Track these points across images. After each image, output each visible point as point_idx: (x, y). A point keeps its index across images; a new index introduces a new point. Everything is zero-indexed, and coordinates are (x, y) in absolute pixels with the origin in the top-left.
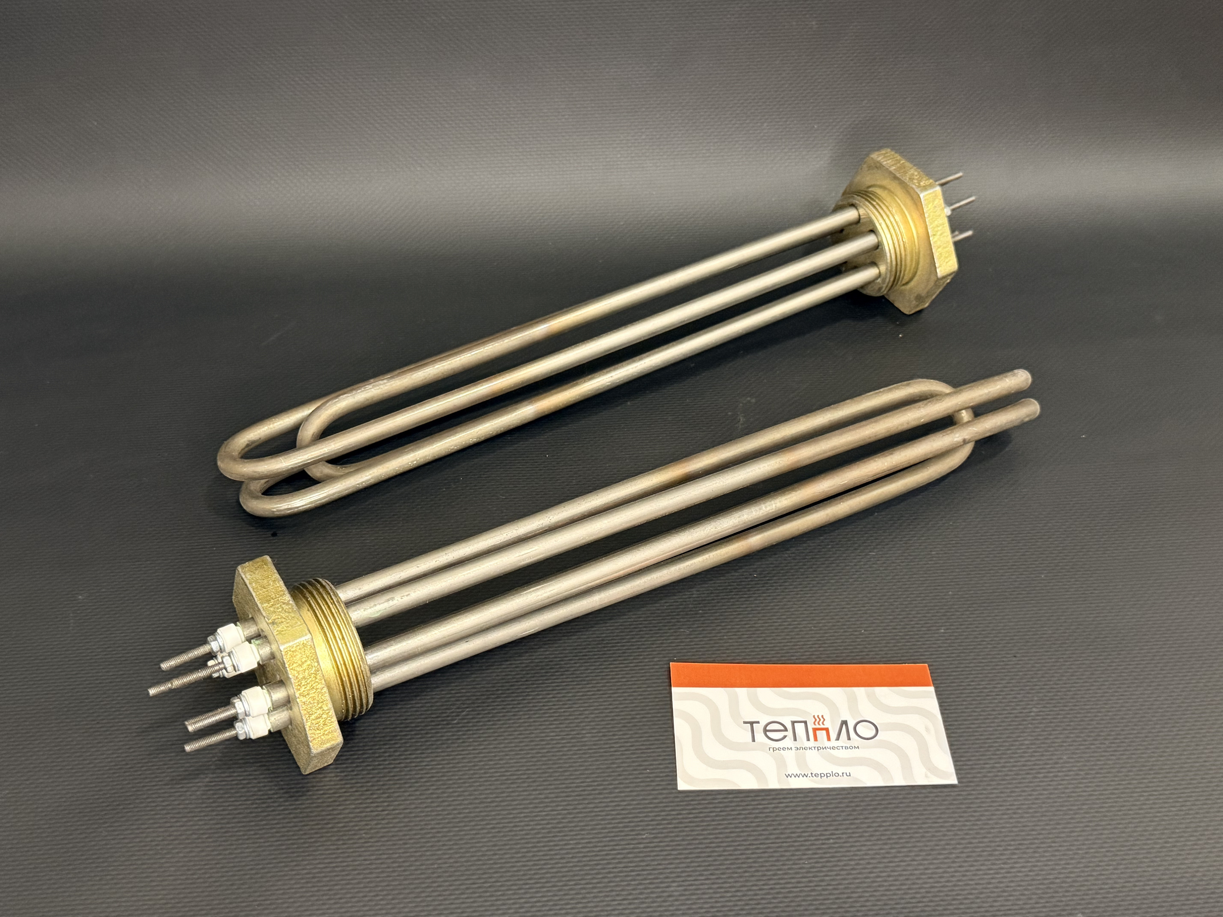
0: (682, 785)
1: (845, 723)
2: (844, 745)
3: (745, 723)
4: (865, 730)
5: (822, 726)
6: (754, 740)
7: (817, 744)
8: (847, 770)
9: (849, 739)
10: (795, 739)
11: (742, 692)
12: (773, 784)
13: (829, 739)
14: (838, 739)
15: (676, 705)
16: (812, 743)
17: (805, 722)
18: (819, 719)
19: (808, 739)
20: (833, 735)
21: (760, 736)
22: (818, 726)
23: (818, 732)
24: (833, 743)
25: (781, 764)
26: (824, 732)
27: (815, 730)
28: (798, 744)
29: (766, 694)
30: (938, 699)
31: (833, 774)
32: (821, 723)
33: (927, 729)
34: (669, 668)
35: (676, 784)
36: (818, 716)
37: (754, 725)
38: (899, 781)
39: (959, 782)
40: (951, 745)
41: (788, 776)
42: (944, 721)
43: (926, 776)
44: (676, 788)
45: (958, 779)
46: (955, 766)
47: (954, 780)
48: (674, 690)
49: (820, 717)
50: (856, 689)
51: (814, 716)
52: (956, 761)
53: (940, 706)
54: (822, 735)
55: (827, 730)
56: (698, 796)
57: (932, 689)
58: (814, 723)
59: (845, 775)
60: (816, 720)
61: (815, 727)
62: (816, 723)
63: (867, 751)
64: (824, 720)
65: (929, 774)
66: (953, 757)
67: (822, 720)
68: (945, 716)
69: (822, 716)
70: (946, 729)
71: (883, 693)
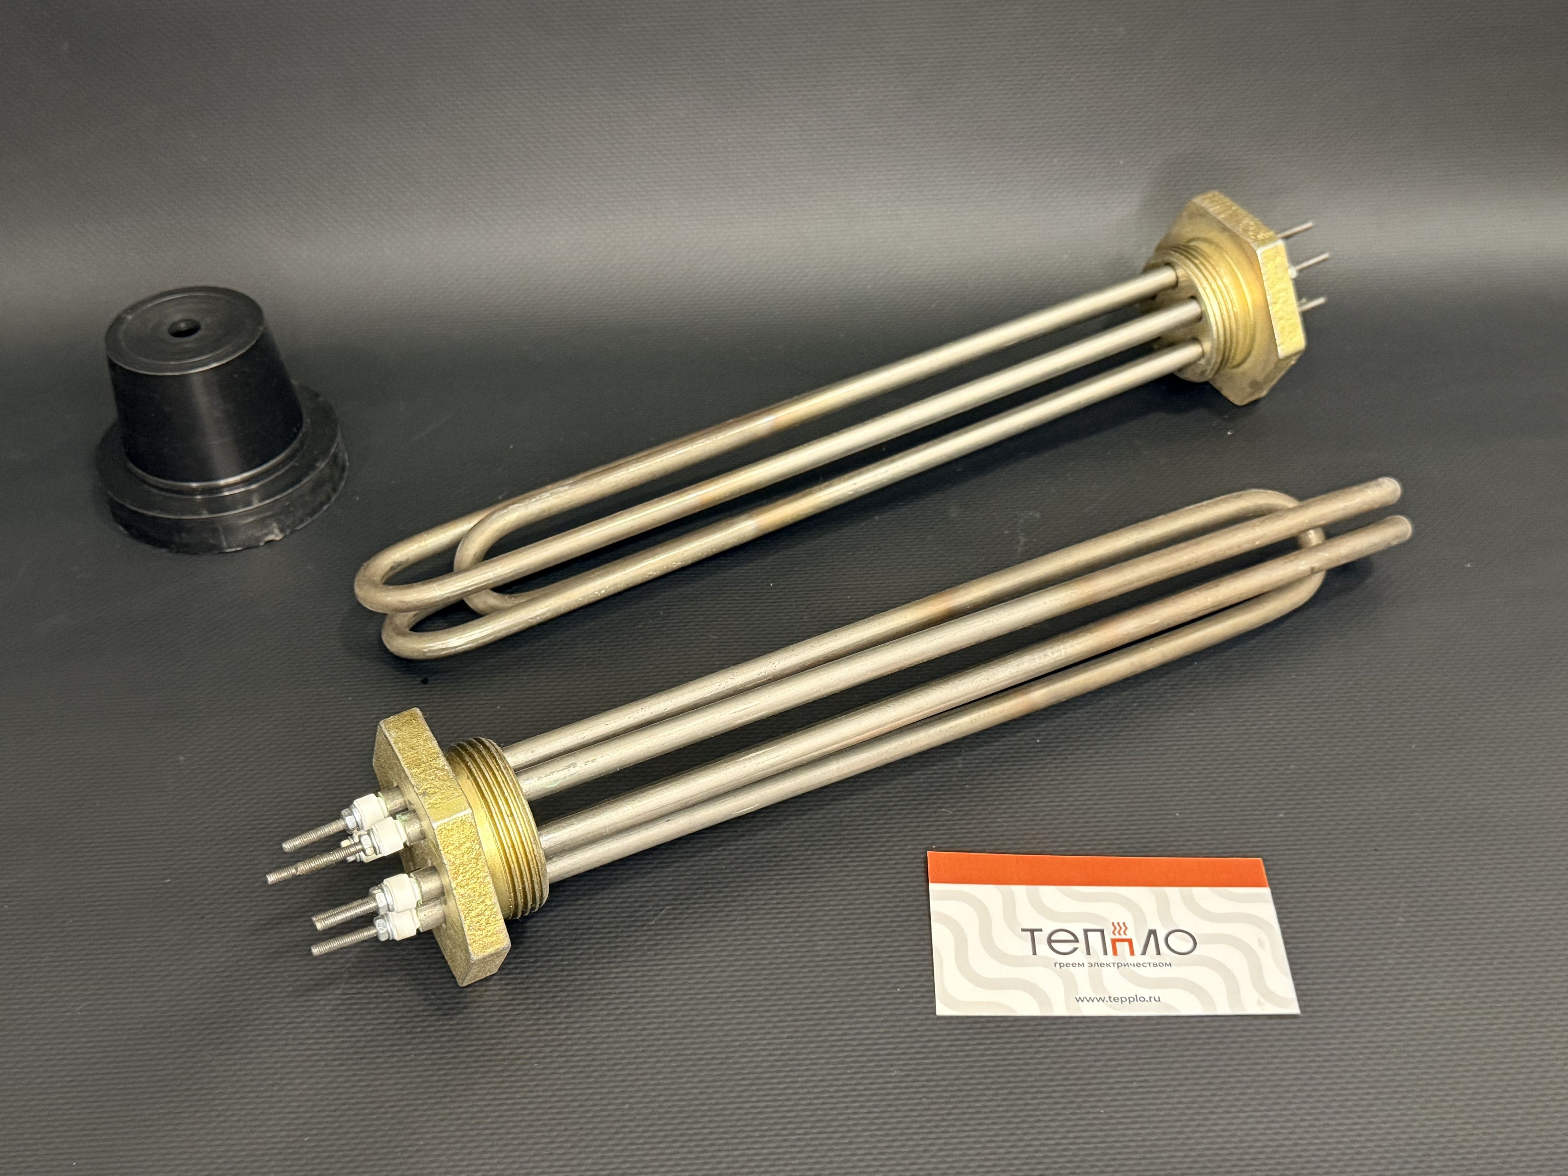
0: (942, 1010)
1: (1153, 932)
2: (1152, 961)
3: (1023, 930)
4: (1180, 943)
5: (1124, 937)
6: (1035, 953)
7: (1116, 959)
8: (1156, 993)
9: (1158, 953)
10: (1088, 953)
11: (1020, 891)
12: (1060, 1009)
13: (1132, 953)
14: (1144, 953)
15: (935, 906)
16: (1110, 958)
17: (1102, 931)
18: (1118, 927)
19: (1105, 953)
20: (1138, 948)
21: (1043, 948)
22: (1117, 937)
23: (1118, 944)
24: (1138, 958)
25: (1070, 984)
26: (1126, 944)
27: (1114, 941)
28: (1093, 959)
29: (1050, 894)
30: (1275, 903)
31: (1136, 999)
32: (1122, 932)
33: (1261, 943)
34: (926, 858)
35: (934, 1008)
36: (1118, 924)
37: (1036, 933)
38: (1223, 1008)
39: (1302, 1012)
40: (1292, 964)
41: (1078, 1000)
42: (1283, 933)
43: (1259, 1003)
44: (935, 1013)
45: (1300, 1007)
46: (1297, 990)
47: (1295, 1009)
48: (932, 887)
49: (1121, 925)
50: (1168, 890)
51: (1113, 924)
52: (1297, 986)
53: (1278, 913)
54: (1123, 947)
55: (1130, 941)
56: (962, 1023)
57: (1266, 891)
58: (1114, 933)
59: (1152, 999)
60: (1115, 928)
61: (1114, 937)
62: (1116, 932)
63: (1181, 970)
64: (1126, 928)
65: (1262, 1000)
66: (1294, 979)
67: (1123, 928)
68: (1284, 926)
69: (1124, 924)
70: (1286, 943)
71: (1204, 895)
